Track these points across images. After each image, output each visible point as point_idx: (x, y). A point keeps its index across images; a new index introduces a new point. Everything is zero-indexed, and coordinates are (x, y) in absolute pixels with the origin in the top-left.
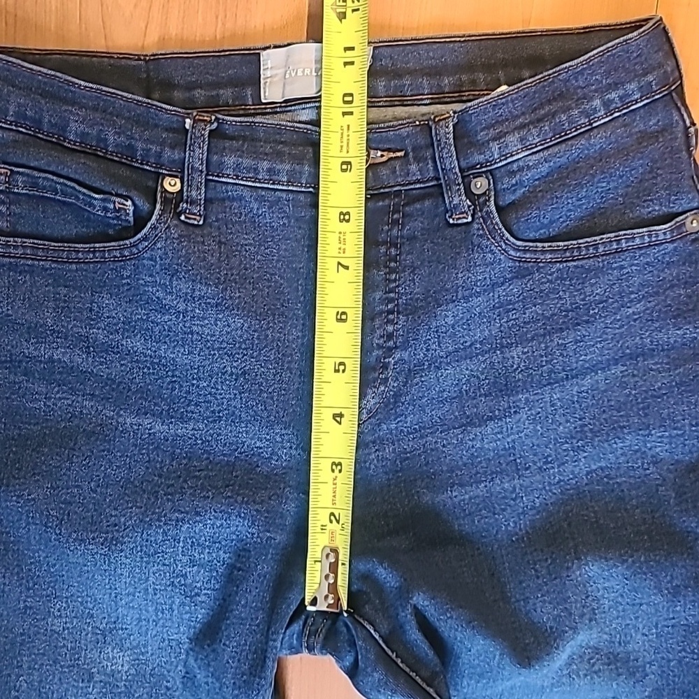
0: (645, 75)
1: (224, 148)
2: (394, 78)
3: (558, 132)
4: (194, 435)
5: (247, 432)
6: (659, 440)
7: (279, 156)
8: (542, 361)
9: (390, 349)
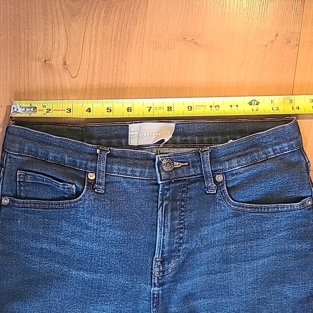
0: (290, 141)
1: (113, 162)
2: (184, 136)
3: (253, 160)
4: (100, 279)
5: (122, 278)
6: (289, 289)
7: (136, 165)
8: (242, 252)
9: (181, 243)
